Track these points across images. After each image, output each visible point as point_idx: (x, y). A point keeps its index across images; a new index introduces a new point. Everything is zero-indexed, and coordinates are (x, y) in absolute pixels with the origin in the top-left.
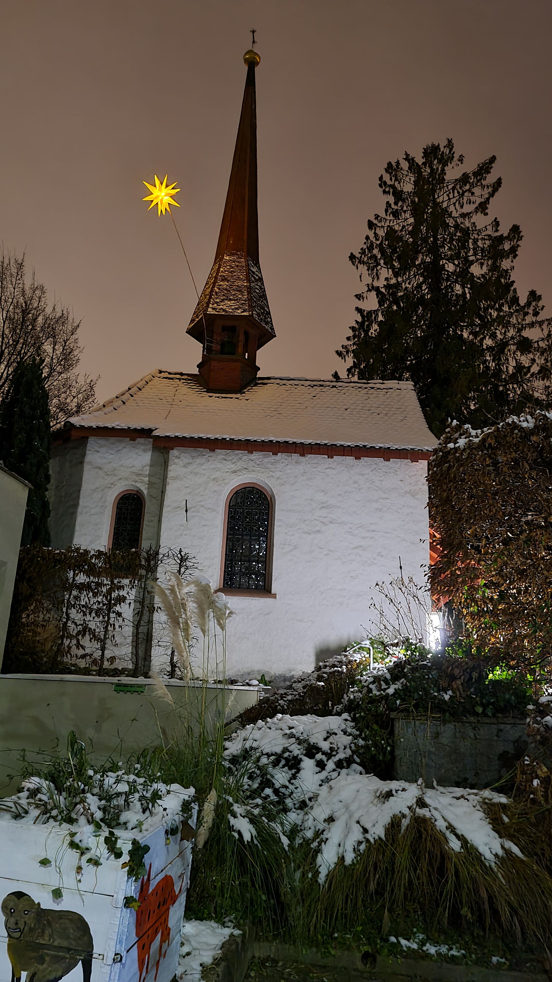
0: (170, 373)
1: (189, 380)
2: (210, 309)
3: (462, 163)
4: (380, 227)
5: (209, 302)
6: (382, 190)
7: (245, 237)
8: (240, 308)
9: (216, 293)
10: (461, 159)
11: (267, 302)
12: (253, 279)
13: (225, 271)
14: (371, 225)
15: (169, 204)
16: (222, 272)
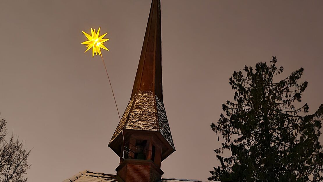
0: (94, 173)
1: (110, 178)
2: (127, 126)
3: (282, 72)
4: (230, 109)
5: (127, 121)
6: (231, 86)
7: (154, 82)
8: (151, 126)
9: (132, 116)
10: (281, 69)
11: (169, 127)
12: (159, 109)
13: (139, 103)
14: (224, 107)
15: (100, 48)
16: (137, 103)
